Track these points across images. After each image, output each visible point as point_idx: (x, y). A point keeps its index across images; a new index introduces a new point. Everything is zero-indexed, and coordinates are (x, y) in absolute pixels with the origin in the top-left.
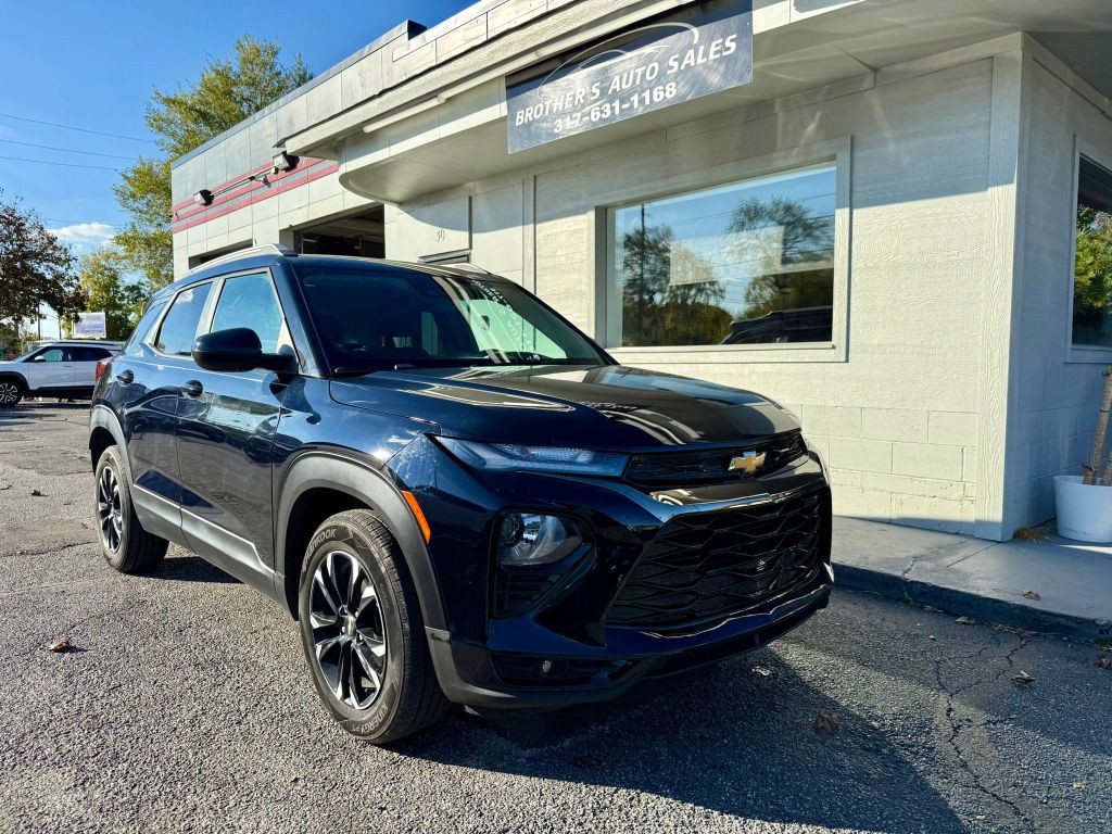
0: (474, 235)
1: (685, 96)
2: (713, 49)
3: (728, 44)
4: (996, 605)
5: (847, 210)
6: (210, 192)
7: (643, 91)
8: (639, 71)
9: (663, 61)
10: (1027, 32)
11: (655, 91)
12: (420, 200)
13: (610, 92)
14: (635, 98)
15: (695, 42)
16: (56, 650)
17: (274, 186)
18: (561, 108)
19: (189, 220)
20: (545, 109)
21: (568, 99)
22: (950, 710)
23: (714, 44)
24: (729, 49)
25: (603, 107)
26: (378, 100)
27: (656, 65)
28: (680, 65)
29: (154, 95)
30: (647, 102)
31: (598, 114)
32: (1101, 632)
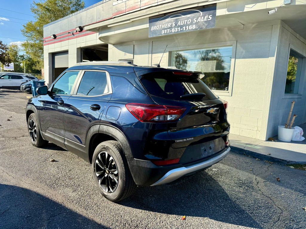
0: (134, 55)
1: (197, 29)
2: (206, 18)
3: (209, 17)
4: (265, 156)
5: (234, 59)
6: (55, 35)
7: (187, 26)
8: (186, 21)
9: (192, 19)
10: (281, 20)
11: (190, 26)
12: (119, 44)
13: (178, 25)
14: (184, 28)
15: (201, 15)
16: (52, 161)
17: (75, 35)
18: (164, 28)
19: (49, 42)
20: (159, 27)
21: (166, 25)
22: (256, 179)
23: (206, 17)
24: (210, 18)
25: (175, 29)
26: (113, 19)
27: (190, 20)
28: (196, 21)
29: (33, 3)
30: (187, 29)
31: (174, 30)
32: (287, 163)
